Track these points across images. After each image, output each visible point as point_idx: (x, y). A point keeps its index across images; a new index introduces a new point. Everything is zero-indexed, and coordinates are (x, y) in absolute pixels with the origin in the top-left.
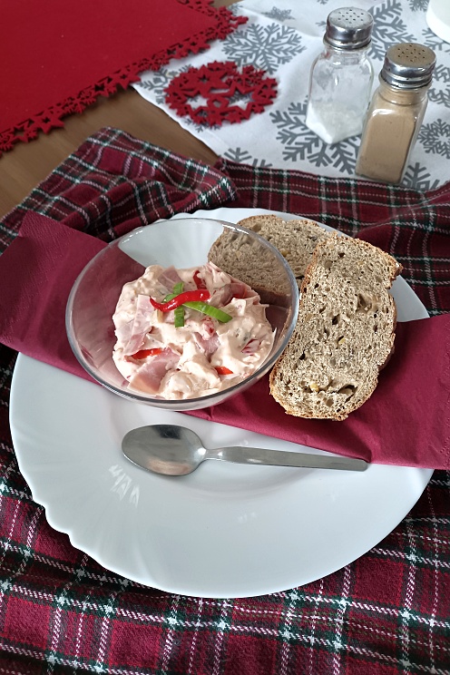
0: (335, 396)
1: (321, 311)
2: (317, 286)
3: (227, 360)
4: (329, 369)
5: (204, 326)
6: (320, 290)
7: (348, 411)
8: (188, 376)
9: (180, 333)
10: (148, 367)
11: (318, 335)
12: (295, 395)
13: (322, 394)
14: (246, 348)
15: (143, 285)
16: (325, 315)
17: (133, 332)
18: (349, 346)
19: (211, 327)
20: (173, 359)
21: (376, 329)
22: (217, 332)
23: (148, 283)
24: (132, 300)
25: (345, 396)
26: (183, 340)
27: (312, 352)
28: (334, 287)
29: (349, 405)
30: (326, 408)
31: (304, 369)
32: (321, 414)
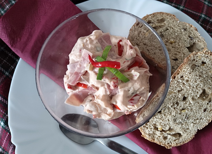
0: (169, 136)
2: (182, 77)
3: (119, 103)
6: (182, 80)
9: (99, 82)
10: (79, 92)
11: (172, 104)
12: (149, 129)
13: (163, 133)
15: (88, 42)
17: (76, 70)
19: (116, 84)
21: (205, 110)
24: (80, 50)
25: (174, 138)
26: (100, 85)
27: (165, 111)
28: (192, 81)
29: (174, 143)
30: (162, 140)
31: (158, 118)
32: (158, 142)
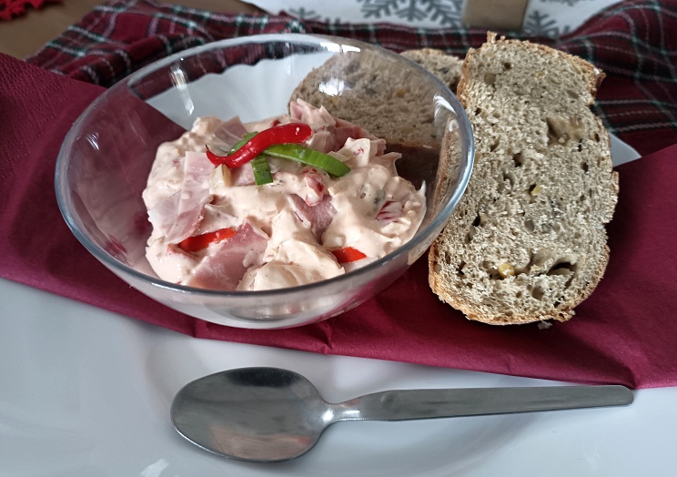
0: (545, 282)
2: (478, 111)
5: (306, 180)
7: (572, 304)
8: (288, 268)
10: (213, 262)
13: (521, 279)
14: (381, 213)
16: (501, 152)
17: (180, 209)
18: (549, 198)
20: (256, 245)
21: (585, 167)
23: (199, 139)
25: (561, 279)
27: (490, 212)
28: (506, 110)
29: (572, 292)
30: (533, 302)
31: (484, 241)
32: (527, 313)
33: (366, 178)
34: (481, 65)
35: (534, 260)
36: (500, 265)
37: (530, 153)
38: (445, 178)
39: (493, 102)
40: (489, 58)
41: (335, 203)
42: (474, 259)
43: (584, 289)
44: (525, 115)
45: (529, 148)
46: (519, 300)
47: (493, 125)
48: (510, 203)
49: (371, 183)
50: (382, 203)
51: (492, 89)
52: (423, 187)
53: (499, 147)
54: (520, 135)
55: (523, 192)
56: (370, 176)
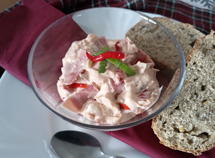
0: (195, 139)
1: (195, 80)
2: (195, 63)
3: (127, 101)
4: (194, 119)
5: (117, 75)
6: (196, 66)
7: (202, 150)
8: (101, 106)
9: (100, 77)
10: (77, 94)
11: (190, 96)
12: (168, 132)
13: (186, 135)
14: (141, 95)
15: (84, 44)
16: (197, 83)
17: (72, 71)
18: (210, 107)
19: (122, 77)
20: (93, 92)
22: (125, 81)
23: (87, 43)
24: (76, 51)
25: (202, 140)
26: (102, 82)
27: (184, 106)
28: (206, 66)
29: (204, 146)
30: (187, 145)
31: (177, 116)
32: (183, 148)
33: (140, 79)
34: (203, 44)
35: (194, 129)
36: (180, 127)
37: (209, 87)
38: (171, 88)
39: (202, 61)
40: (208, 42)
41: (125, 86)
42: (170, 122)
43: (209, 146)
44: (213, 70)
45: (210, 85)
46: (182, 142)
47: (199, 71)
48: (193, 104)
49: (141, 82)
50: (143, 90)
51: (204, 55)
52: (162, 88)
53: (197, 81)
54: (208, 78)
55: (200, 102)
56: (142, 79)
